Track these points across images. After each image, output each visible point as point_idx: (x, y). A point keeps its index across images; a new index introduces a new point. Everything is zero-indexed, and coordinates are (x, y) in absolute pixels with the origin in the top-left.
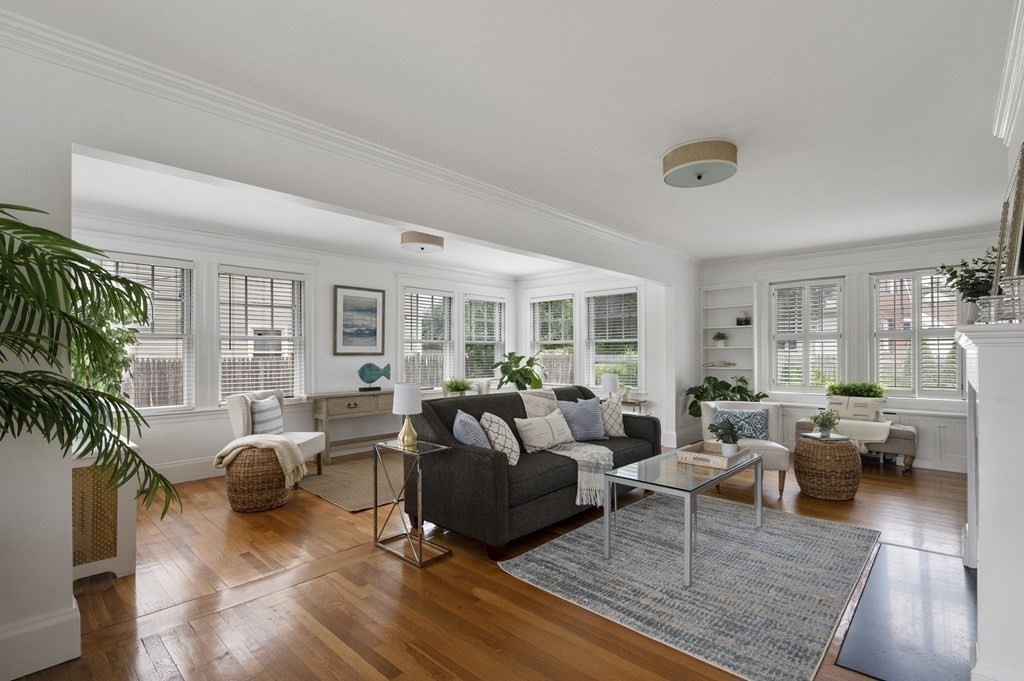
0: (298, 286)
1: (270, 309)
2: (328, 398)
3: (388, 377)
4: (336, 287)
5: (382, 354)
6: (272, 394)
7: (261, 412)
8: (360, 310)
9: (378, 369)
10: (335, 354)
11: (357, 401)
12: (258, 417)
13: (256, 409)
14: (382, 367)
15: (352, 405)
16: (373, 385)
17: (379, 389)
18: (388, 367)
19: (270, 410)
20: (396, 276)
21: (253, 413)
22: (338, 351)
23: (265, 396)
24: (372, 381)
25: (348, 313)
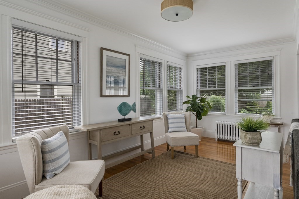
0: (76, 45)
1: (55, 61)
2: (101, 130)
3: (135, 112)
4: (102, 49)
5: (128, 96)
6: (60, 129)
7: (51, 151)
8: (116, 66)
9: (129, 106)
10: (102, 96)
11: (120, 129)
12: (49, 157)
13: (47, 148)
14: (131, 104)
15: (117, 133)
16: (127, 117)
17: (130, 119)
18: (134, 105)
19: (60, 147)
20: (136, 47)
21: (43, 153)
22: (103, 94)
23: (53, 133)
24: (126, 114)
25: (109, 68)
